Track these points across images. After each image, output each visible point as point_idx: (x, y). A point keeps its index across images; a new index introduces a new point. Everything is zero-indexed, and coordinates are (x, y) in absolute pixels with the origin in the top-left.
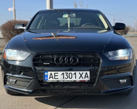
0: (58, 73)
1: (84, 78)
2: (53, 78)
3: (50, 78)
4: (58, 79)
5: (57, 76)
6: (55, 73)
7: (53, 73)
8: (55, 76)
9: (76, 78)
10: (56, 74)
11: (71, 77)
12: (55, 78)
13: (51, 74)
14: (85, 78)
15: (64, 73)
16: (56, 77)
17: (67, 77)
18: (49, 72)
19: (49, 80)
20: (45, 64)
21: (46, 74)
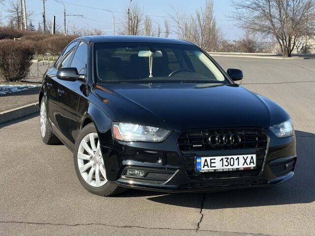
0: (215, 159)
1: (248, 164)
2: (208, 167)
3: (204, 167)
4: (215, 167)
5: (215, 163)
6: (211, 159)
7: (208, 159)
8: (211, 163)
9: (238, 165)
10: (212, 161)
11: (232, 164)
12: (211, 167)
13: (206, 160)
14: (250, 164)
15: (224, 159)
16: (213, 165)
17: (227, 164)
18: (202, 158)
19: (202, 169)
20: (196, 146)
21: (198, 160)
